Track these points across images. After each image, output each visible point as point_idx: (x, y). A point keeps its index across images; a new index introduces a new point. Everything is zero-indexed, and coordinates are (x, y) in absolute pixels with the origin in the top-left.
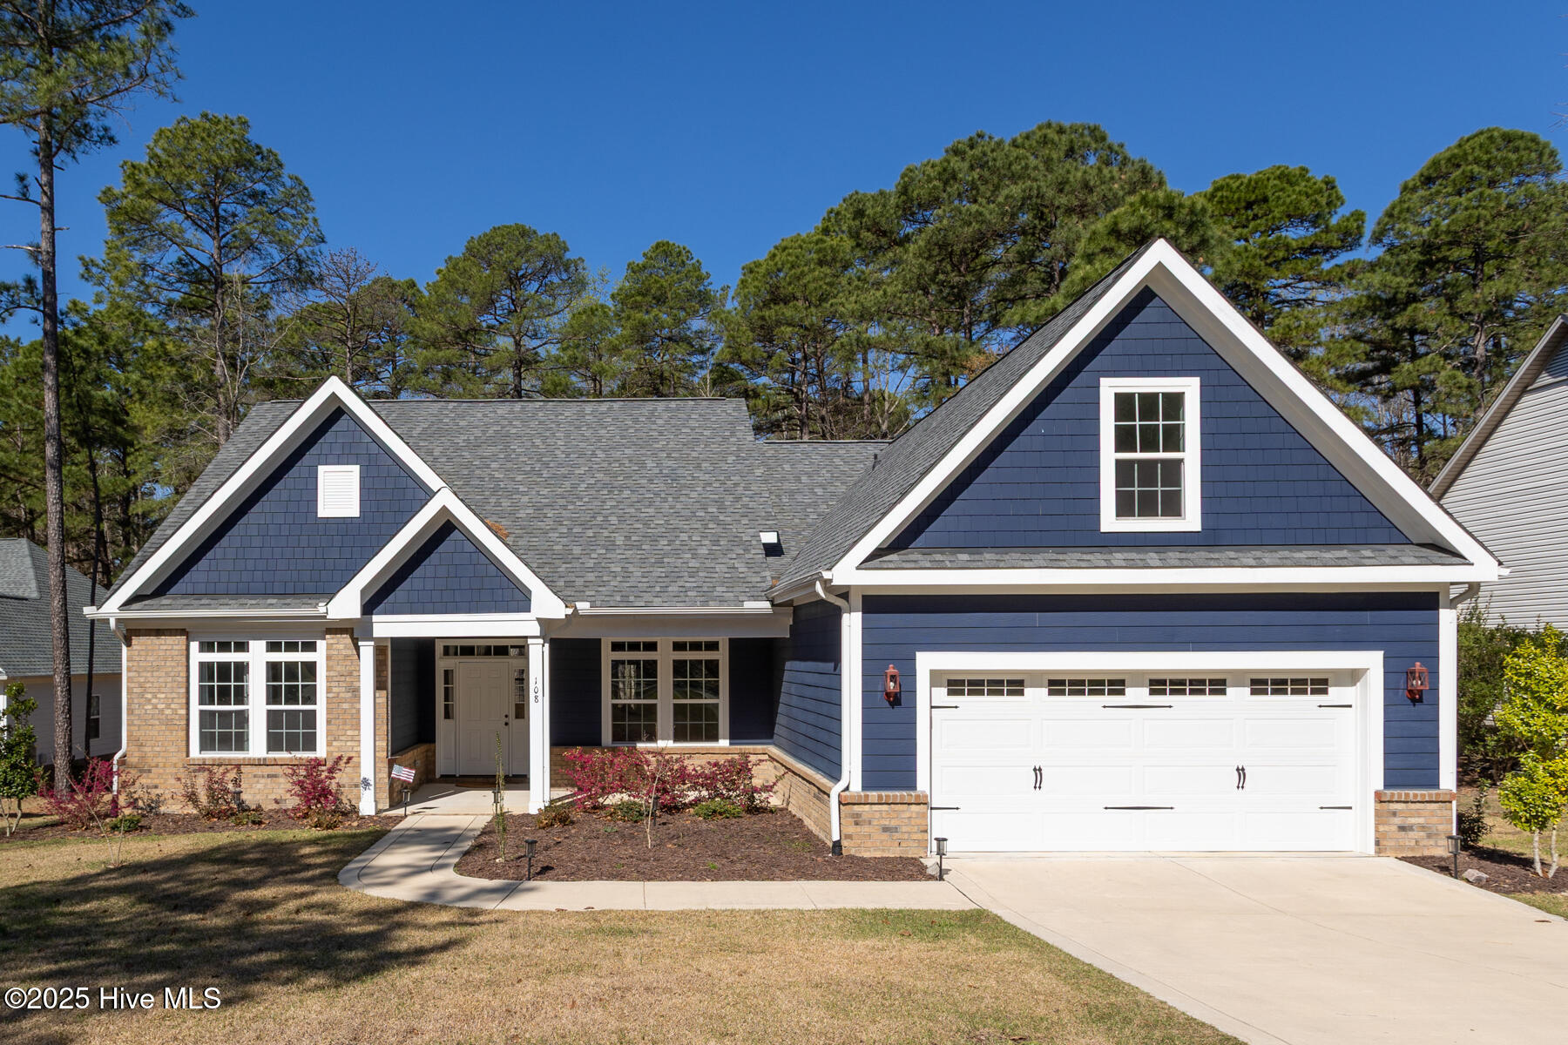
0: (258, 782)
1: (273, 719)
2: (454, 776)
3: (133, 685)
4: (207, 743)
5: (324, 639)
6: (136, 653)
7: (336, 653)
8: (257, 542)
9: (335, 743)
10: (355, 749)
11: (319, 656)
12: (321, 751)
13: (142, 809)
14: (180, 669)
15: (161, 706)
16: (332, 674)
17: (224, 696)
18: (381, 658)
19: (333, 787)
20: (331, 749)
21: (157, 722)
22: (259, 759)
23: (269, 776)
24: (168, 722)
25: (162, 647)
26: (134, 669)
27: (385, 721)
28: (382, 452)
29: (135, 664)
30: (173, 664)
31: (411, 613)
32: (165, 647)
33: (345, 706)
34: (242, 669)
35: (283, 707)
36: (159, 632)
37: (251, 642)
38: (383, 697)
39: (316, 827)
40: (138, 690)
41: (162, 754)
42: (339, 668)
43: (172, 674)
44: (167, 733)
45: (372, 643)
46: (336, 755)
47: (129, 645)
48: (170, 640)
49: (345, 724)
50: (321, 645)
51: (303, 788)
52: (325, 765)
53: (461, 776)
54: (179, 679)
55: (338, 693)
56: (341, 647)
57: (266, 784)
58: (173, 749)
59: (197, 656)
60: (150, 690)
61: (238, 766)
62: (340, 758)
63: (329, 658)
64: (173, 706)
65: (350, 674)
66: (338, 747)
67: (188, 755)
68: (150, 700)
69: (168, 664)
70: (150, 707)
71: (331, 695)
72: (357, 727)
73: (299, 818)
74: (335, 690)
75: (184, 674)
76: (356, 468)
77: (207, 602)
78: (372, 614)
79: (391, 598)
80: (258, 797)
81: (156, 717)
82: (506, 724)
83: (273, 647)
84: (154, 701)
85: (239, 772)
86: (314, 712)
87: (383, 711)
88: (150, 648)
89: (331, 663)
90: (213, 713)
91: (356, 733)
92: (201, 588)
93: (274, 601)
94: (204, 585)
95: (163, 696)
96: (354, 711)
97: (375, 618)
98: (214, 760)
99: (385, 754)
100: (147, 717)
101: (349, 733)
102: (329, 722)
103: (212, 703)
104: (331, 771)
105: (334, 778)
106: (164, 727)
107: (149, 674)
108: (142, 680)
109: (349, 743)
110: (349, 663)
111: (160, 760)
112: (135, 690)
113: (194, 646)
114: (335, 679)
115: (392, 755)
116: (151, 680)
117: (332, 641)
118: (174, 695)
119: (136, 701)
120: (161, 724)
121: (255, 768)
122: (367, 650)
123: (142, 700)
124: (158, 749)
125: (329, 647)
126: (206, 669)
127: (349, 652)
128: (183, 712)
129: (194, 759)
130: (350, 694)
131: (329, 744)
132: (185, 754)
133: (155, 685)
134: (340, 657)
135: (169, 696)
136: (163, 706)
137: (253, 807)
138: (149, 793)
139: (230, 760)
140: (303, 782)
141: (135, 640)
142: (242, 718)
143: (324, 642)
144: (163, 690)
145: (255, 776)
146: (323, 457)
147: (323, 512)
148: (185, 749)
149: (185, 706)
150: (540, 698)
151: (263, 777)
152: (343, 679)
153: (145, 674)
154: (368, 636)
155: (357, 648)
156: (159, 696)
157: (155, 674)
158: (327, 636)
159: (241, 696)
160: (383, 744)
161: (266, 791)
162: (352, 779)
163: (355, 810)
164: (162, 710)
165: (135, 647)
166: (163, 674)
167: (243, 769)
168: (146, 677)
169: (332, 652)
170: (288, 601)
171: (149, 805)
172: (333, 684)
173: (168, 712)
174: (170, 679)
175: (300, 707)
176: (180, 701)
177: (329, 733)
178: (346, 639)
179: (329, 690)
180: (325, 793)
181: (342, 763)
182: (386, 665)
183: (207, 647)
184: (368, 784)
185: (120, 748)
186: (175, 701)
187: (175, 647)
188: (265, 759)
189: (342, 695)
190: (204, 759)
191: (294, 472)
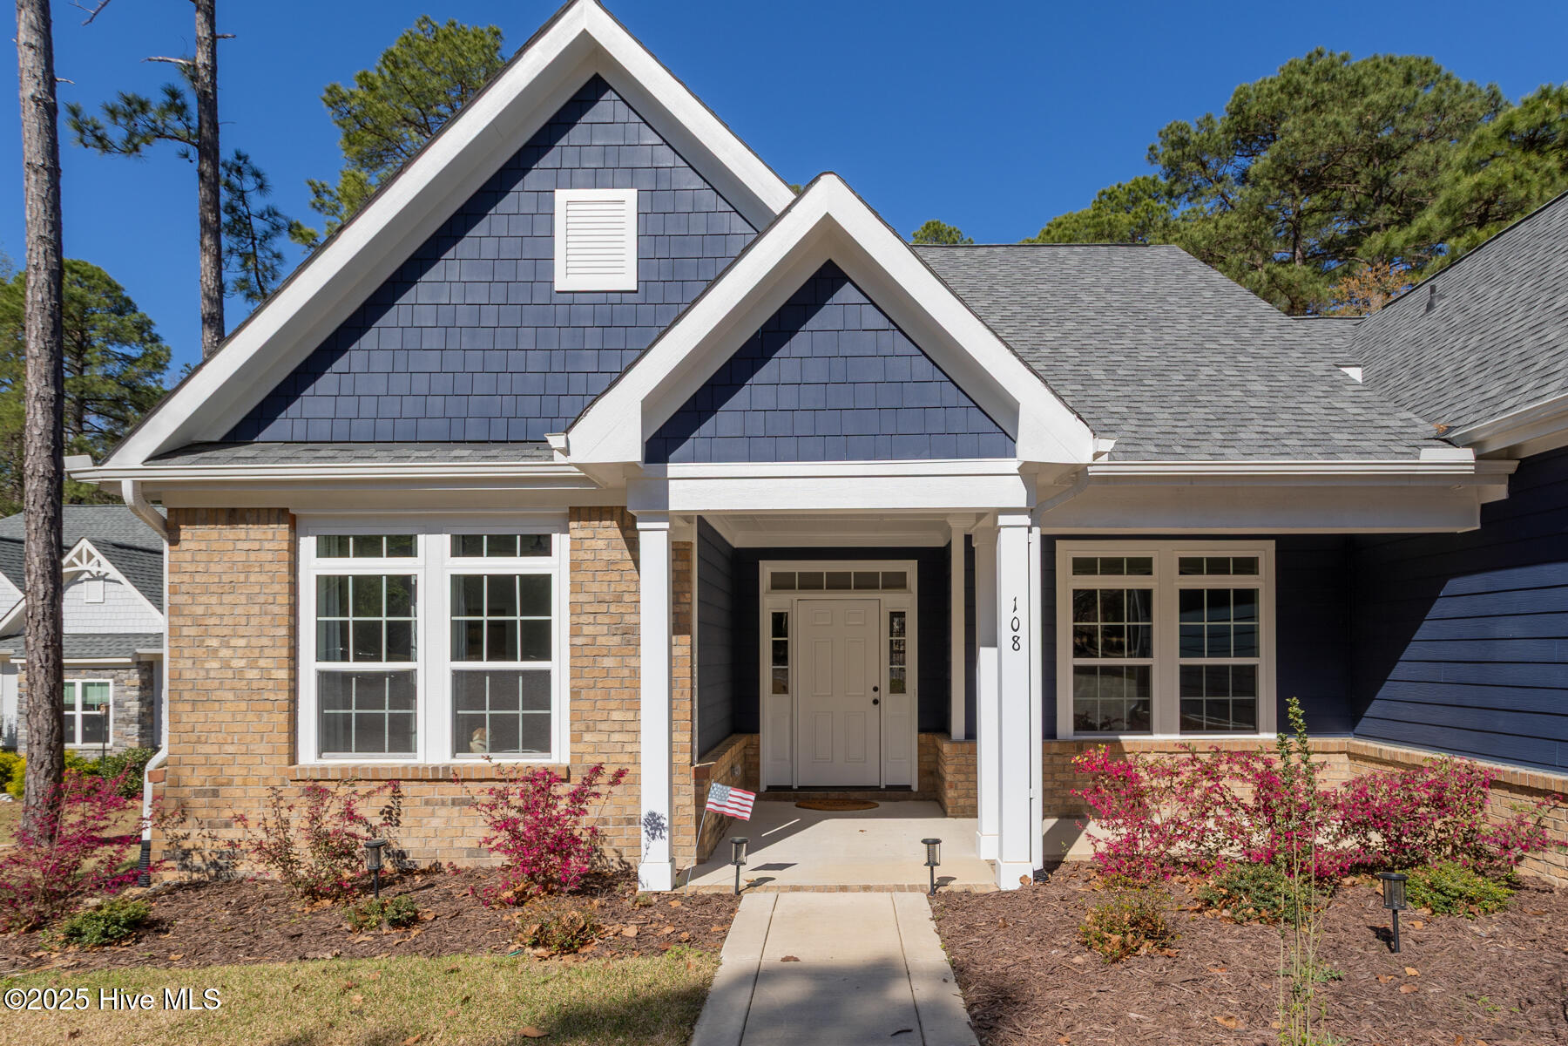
0: (433, 815)
1: (466, 689)
2: (789, 788)
3: (181, 621)
4: (333, 736)
5: (567, 531)
6: (188, 556)
7: (590, 556)
8: (433, 339)
9: (587, 737)
10: (628, 748)
11: (556, 565)
12: (560, 753)
13: (199, 870)
14: (276, 588)
15: (238, 663)
16: (582, 598)
17: (367, 645)
18: (681, 566)
19: (581, 829)
20: (580, 748)
21: (230, 696)
22: (435, 769)
23: (454, 802)
24: (252, 696)
25: (240, 545)
26: (184, 588)
27: (687, 691)
28: (681, 163)
29: (186, 578)
30: (263, 578)
31: (750, 458)
32: (246, 546)
33: (608, 662)
34: (403, 591)
35: (485, 665)
36: (234, 516)
37: (421, 538)
38: (685, 645)
39: (534, 945)
40: (193, 631)
41: (239, 759)
42: (595, 587)
43: (261, 599)
44: (251, 716)
45: (666, 525)
46: (593, 760)
47: (174, 541)
48: (256, 531)
49: (607, 698)
50: (561, 543)
51: (515, 836)
52: (568, 780)
53: (801, 788)
54: (276, 609)
55: (595, 637)
56: (601, 544)
57: (448, 820)
58: (262, 748)
59: (314, 565)
60: (217, 631)
61: (394, 783)
62: (597, 770)
63: (575, 566)
64: (262, 663)
65: (618, 600)
66: (595, 744)
67: (293, 760)
68: (216, 651)
69: (253, 578)
70: (215, 665)
71: (579, 641)
72: (634, 703)
73: (502, 903)
74: (587, 630)
75: (284, 599)
76: (630, 196)
77: (331, 453)
78: (666, 461)
79: (707, 428)
80: (433, 844)
81: (228, 684)
82: (876, 702)
83: (466, 546)
84: (224, 653)
85: (397, 796)
86: (545, 675)
87: (684, 672)
88: (215, 546)
89: (580, 577)
90: (346, 677)
91: (630, 715)
92: (321, 430)
93: (466, 453)
94: (326, 425)
95: (242, 642)
96: (626, 672)
97: (673, 469)
98: (344, 770)
99: (687, 757)
100: (209, 684)
101: (616, 715)
102: (575, 694)
103: (345, 658)
104: (577, 797)
105: (584, 812)
106: (243, 706)
107: (214, 600)
108: (200, 610)
109: (616, 737)
110: (615, 576)
111: (235, 770)
112: (185, 631)
113: (308, 545)
114: (588, 608)
115: (700, 759)
116: (219, 610)
117: (579, 534)
118: (265, 641)
119: (186, 653)
120: (238, 699)
121: (426, 786)
122: (655, 543)
123: (200, 652)
124: (231, 749)
125: (576, 545)
126: (332, 589)
127: (617, 555)
128: (283, 674)
129: (303, 770)
130: (617, 639)
131: (576, 738)
132: (285, 759)
133: (226, 620)
134: (599, 565)
135: (254, 642)
136: (242, 663)
137: (424, 865)
138: (215, 838)
139: (375, 770)
140: (516, 822)
141: (186, 532)
142: (404, 686)
143: (566, 538)
144: (241, 631)
145: (427, 803)
146: (564, 174)
147: (565, 279)
148: (285, 748)
149: (286, 663)
150: (1023, 642)
151: (443, 803)
152: (604, 608)
153: (204, 599)
154: (658, 508)
155: (633, 545)
156: (233, 642)
157: (227, 599)
158: (573, 525)
159: (402, 643)
160: (683, 738)
161: (452, 833)
162: (622, 808)
163: (629, 874)
164: (241, 670)
165: (184, 545)
166: (243, 599)
167: (405, 788)
168: (208, 605)
169: (582, 555)
170: (494, 452)
171: (215, 864)
172: (583, 619)
173: (252, 674)
174: (256, 610)
175: (519, 665)
176: (276, 653)
177: (575, 716)
178: (610, 530)
179: (575, 631)
180: (564, 845)
181: (602, 781)
182: (689, 581)
183: (333, 546)
184: (659, 827)
185: (156, 750)
186: (267, 652)
187: (267, 545)
188: (446, 769)
189: (601, 640)
190: (324, 769)
191: (507, 204)
